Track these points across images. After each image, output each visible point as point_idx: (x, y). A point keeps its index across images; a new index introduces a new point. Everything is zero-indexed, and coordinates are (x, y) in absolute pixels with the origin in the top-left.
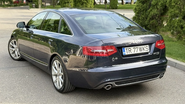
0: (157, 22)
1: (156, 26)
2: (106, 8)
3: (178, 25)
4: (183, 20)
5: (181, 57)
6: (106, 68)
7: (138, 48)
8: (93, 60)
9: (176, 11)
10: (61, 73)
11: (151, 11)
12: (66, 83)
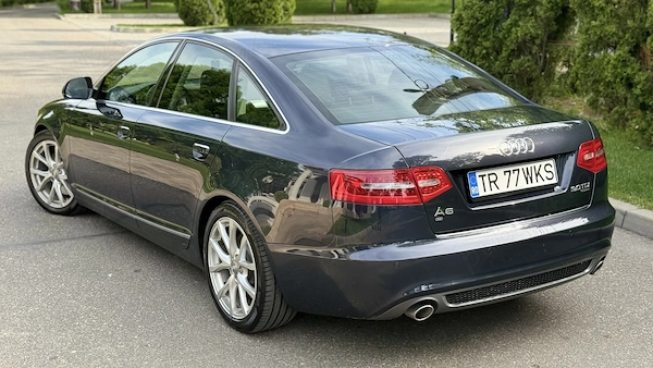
0: (536, 63)
1: (530, 80)
2: (334, 9)
3: (616, 77)
4: (632, 58)
5: (639, 191)
6: (409, 245)
7: (521, 171)
8: (365, 216)
9: (607, 28)
10: (246, 264)
11: (515, 24)
12: (267, 299)
